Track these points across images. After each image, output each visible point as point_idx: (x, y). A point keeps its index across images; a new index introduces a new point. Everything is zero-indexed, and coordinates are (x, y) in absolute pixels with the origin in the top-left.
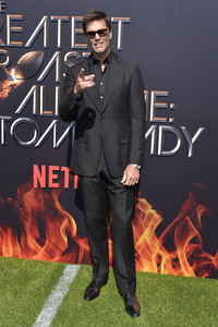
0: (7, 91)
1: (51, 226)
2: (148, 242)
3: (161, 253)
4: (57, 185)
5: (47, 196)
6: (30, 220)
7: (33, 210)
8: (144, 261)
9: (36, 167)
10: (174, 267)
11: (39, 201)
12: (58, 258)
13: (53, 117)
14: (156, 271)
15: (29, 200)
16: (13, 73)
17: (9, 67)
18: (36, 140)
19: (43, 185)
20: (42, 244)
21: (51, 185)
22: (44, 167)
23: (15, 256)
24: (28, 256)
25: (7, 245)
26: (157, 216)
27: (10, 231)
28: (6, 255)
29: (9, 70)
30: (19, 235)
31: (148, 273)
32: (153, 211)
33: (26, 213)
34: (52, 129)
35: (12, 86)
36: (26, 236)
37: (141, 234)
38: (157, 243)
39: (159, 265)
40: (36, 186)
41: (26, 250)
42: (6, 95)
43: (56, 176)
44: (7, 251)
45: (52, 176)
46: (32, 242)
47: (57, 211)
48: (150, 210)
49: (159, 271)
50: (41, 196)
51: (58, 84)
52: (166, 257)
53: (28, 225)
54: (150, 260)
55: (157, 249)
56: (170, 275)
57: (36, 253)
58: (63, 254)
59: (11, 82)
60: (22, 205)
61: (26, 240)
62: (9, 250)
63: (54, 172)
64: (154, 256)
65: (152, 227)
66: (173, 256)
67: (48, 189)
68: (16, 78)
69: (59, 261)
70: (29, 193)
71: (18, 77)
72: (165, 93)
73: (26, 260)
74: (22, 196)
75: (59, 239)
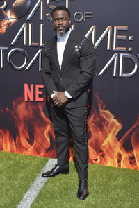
0: (5, 28)
1: (38, 130)
2: (111, 144)
3: (121, 152)
4: (42, 99)
5: (35, 107)
6: (22, 125)
7: (24, 118)
8: (108, 158)
9: (26, 85)
10: (131, 163)
11: (29, 111)
12: (43, 154)
13: (39, 47)
14: (117, 166)
15: (22, 110)
16: (9, 14)
17: (6, 9)
18: (26, 65)
19: (32, 99)
20: (31, 143)
21: (38, 99)
22: (32, 86)
23: (12, 151)
24: (21, 151)
25: (6, 143)
26: (118, 124)
27: (8, 133)
28: (5, 150)
29: (6, 12)
30: (14, 135)
31: (110, 167)
32: (115, 120)
33: (19, 120)
34: (38, 56)
35: (9, 24)
36: (19, 136)
37: (106, 137)
38: (118, 145)
39: (119, 161)
40: (26, 100)
41: (20, 147)
42: (4, 31)
43: (41, 93)
44: (6, 147)
45: (38, 93)
46: (24, 142)
47: (42, 119)
48: (112, 120)
49: (119, 166)
50: (30, 108)
51: (42, 21)
52: (125, 155)
53: (21, 129)
54: (112, 157)
55: (118, 149)
56: (128, 169)
57: (27, 150)
58: (47, 151)
59: (8, 21)
60: (16, 114)
61: (19, 140)
62: (8, 146)
63: (40, 89)
64: (115, 154)
65: (114, 132)
66: (130, 155)
67: (35, 102)
68: (11, 18)
69: (44, 156)
70: (22, 105)
71: (13, 17)
72: (125, 28)
73: (20, 155)
74: (16, 107)
75: (44, 140)
